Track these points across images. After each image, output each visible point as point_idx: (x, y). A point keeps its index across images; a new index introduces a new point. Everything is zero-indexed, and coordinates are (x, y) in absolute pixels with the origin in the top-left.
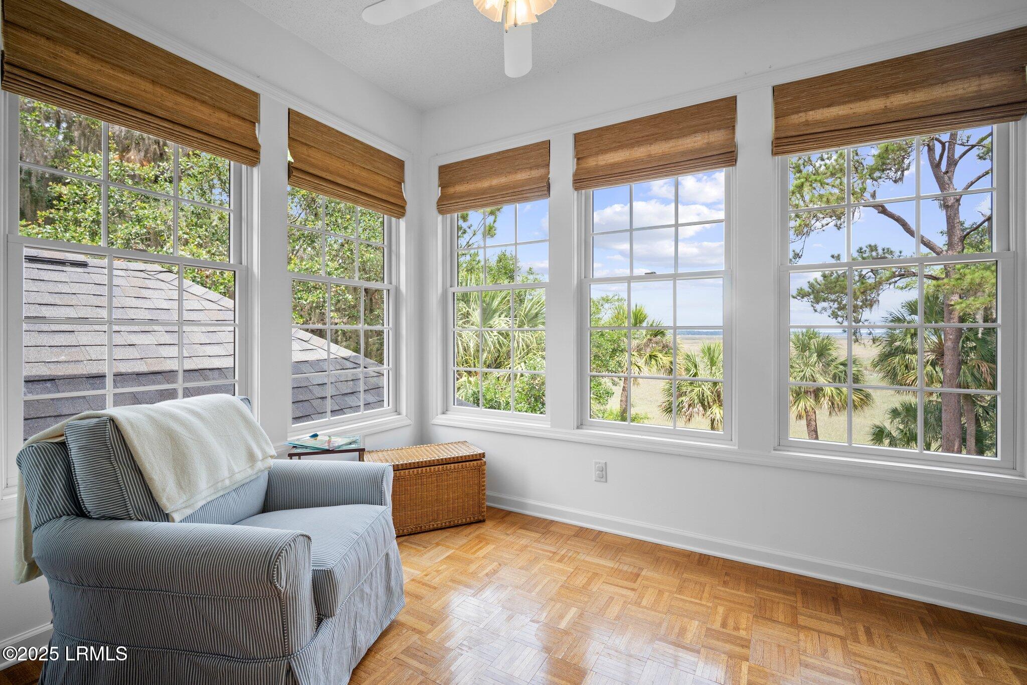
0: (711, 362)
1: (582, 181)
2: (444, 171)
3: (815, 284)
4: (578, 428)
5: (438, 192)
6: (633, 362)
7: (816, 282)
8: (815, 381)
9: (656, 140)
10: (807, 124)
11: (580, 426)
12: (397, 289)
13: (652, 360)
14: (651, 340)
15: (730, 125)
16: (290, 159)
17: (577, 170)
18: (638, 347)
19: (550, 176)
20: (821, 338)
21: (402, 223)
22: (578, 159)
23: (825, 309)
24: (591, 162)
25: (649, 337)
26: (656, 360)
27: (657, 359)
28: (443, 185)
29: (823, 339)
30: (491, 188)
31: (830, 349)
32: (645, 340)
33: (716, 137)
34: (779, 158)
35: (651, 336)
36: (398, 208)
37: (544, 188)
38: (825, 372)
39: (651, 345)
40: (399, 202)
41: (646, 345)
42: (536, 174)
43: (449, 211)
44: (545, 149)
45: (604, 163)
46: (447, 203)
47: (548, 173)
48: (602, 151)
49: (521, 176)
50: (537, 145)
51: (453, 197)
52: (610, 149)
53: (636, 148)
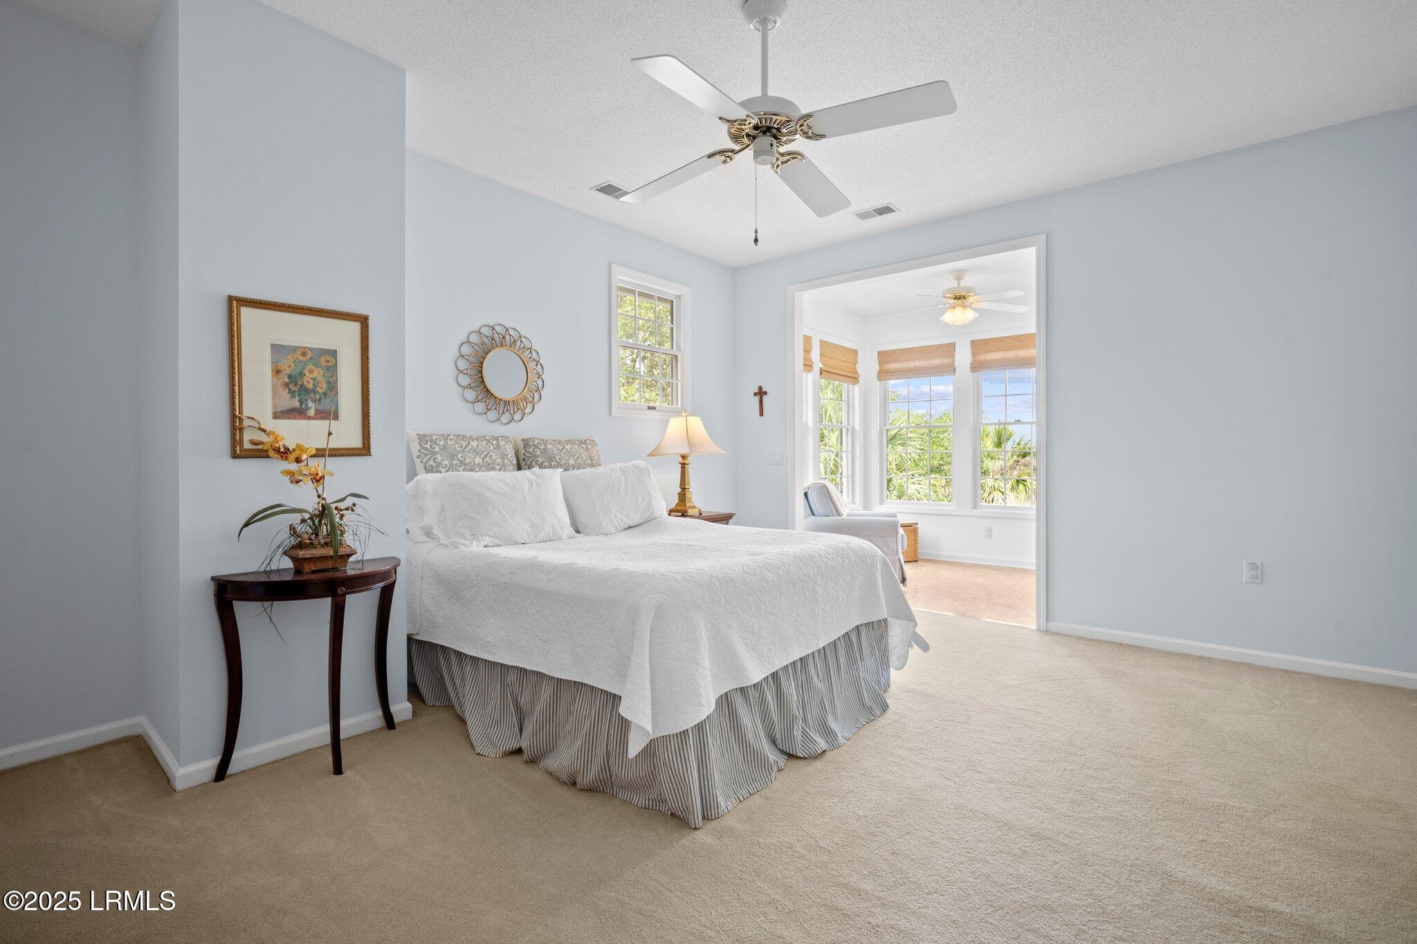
1: (976, 367)
2: (881, 354)
4: (973, 509)
5: (877, 368)
6: (996, 488)
11: (975, 507)
12: (853, 427)
13: (1020, 484)
14: (1018, 462)
16: (821, 366)
17: (973, 361)
18: (1002, 470)
19: (955, 363)
21: (856, 388)
22: (973, 355)
24: (981, 357)
25: (1015, 458)
26: (1025, 486)
27: (1025, 483)
28: (881, 363)
30: (915, 367)
32: (1011, 462)
35: (1018, 457)
36: (854, 379)
37: (951, 369)
39: (1018, 468)
40: (855, 376)
41: (1013, 468)
42: (945, 361)
43: (884, 380)
44: (952, 347)
45: (989, 358)
46: (883, 375)
47: (954, 361)
48: (988, 352)
49: (936, 362)
50: (947, 344)
51: (887, 372)
52: (994, 351)
53: (1009, 352)
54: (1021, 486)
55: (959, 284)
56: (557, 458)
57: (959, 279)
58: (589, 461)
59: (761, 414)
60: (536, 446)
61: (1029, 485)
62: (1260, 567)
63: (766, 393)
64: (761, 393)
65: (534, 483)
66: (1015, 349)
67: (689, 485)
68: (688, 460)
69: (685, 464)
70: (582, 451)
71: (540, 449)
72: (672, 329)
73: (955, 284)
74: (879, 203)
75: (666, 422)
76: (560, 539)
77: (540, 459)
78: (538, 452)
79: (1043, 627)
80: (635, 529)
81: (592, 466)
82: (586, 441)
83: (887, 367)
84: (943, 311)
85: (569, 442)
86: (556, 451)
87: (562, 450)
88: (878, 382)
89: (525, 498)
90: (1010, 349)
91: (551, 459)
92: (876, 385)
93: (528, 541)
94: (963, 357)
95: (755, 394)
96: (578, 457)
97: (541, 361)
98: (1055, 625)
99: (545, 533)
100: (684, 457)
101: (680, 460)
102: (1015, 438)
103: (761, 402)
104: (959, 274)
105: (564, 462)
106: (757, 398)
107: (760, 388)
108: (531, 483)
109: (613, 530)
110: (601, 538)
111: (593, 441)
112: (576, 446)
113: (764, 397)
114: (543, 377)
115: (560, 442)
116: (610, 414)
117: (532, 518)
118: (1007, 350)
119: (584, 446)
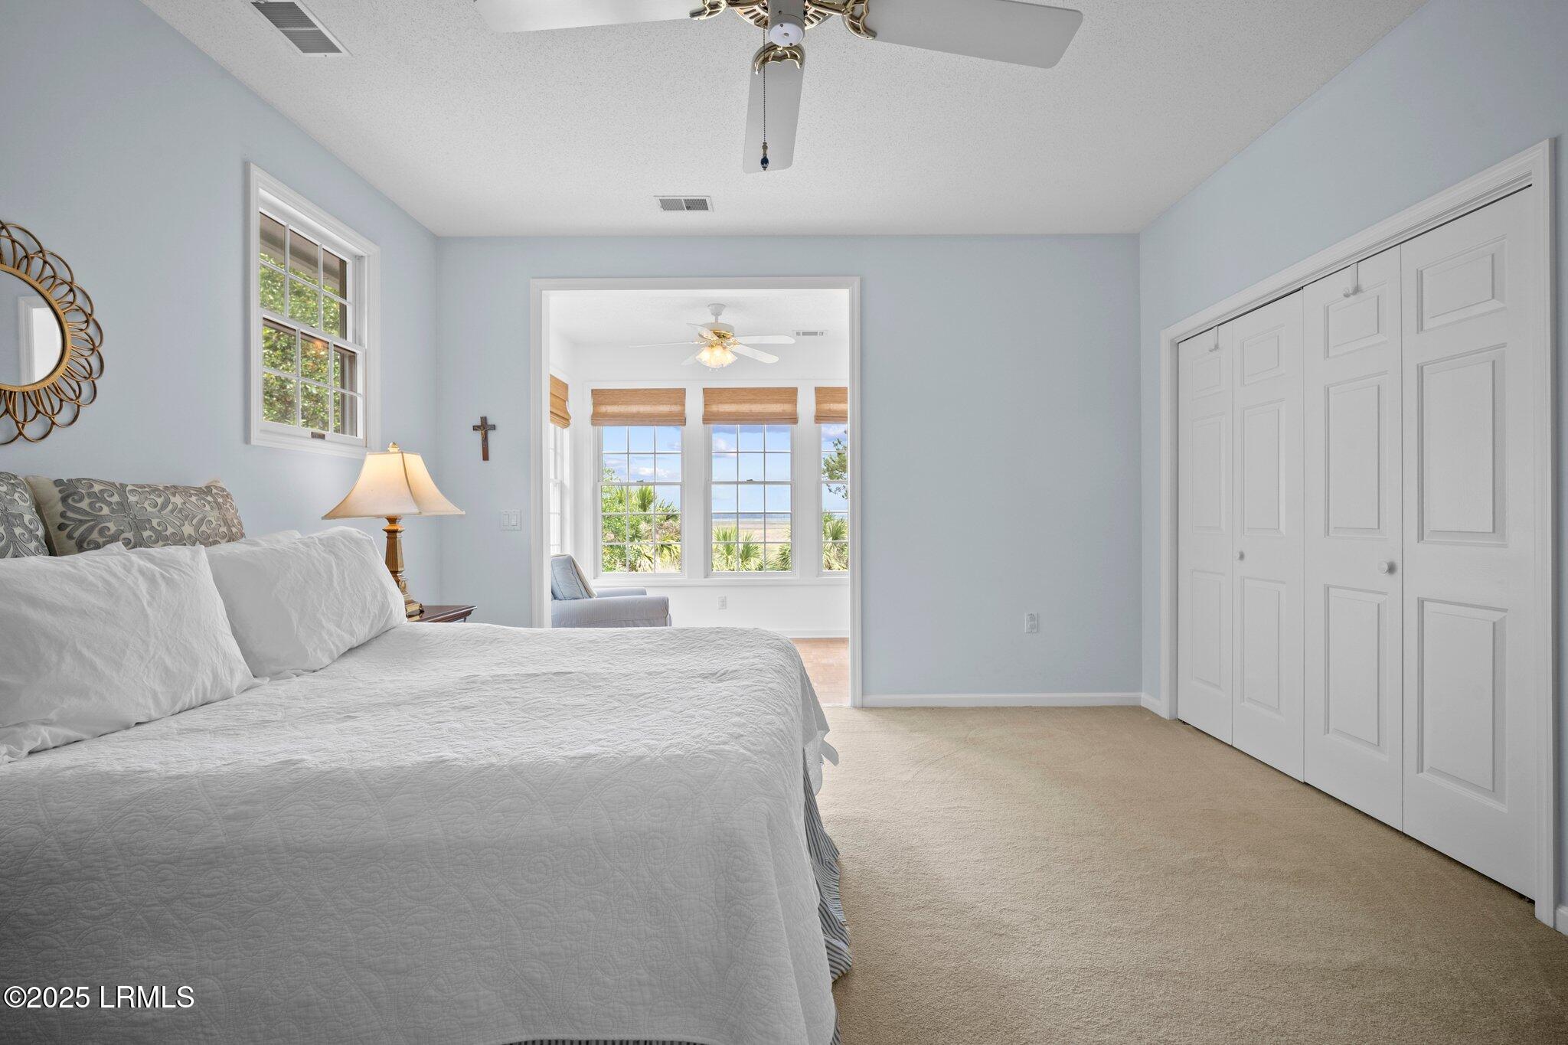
0: (727, 550)
1: (708, 418)
2: (596, 394)
3: (830, 460)
4: (706, 578)
5: (590, 409)
7: (831, 458)
8: (830, 568)
9: (755, 403)
10: (830, 410)
11: (707, 576)
15: (794, 402)
17: (705, 411)
19: (686, 412)
20: (836, 521)
21: (566, 432)
22: (706, 405)
23: (839, 489)
24: (714, 408)
26: (669, 549)
28: (596, 404)
29: (838, 522)
30: (638, 413)
31: (844, 533)
33: (787, 408)
34: (817, 425)
36: (565, 420)
37: (681, 419)
38: (840, 558)
40: (566, 417)
42: (676, 409)
43: (600, 425)
44: (681, 393)
45: (723, 410)
46: (597, 418)
47: (684, 410)
48: (721, 403)
49: (664, 409)
50: (676, 389)
51: (605, 415)
52: (727, 403)
53: (743, 405)
54: (666, 551)
55: (717, 319)
56: (155, 522)
57: (717, 314)
58: (224, 529)
59: (486, 457)
60: (98, 497)
61: (674, 549)
62: (1036, 616)
63: (494, 427)
64: (484, 427)
65: (160, 580)
66: (749, 402)
67: (403, 566)
68: (398, 526)
69: (395, 532)
70: (208, 508)
71: (109, 504)
72: (343, 308)
73: (712, 319)
74: (695, 193)
75: (359, 464)
76: (226, 697)
77: (111, 525)
78: (106, 511)
79: (858, 703)
80: (361, 652)
81: (231, 538)
82: (208, 488)
83: (603, 409)
84: (698, 349)
85: (175, 489)
86: (149, 509)
87: (164, 506)
88: (592, 427)
89: (146, 616)
90: (744, 402)
91: (139, 525)
92: (588, 429)
93: (154, 714)
94: (694, 406)
95: (475, 428)
96: (202, 520)
97: (95, 316)
98: (873, 699)
99: (197, 690)
100: (392, 520)
101: (386, 525)
102: (658, 501)
103: (485, 440)
104: (718, 308)
105: (170, 530)
106: (478, 436)
107: (484, 420)
108: (152, 580)
109: (326, 661)
110: (309, 679)
111: (223, 490)
112: (194, 499)
113: (491, 435)
114: (101, 350)
115: (155, 490)
116: (247, 439)
117: (168, 661)
118: (741, 403)
119: (209, 498)
